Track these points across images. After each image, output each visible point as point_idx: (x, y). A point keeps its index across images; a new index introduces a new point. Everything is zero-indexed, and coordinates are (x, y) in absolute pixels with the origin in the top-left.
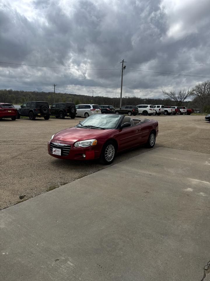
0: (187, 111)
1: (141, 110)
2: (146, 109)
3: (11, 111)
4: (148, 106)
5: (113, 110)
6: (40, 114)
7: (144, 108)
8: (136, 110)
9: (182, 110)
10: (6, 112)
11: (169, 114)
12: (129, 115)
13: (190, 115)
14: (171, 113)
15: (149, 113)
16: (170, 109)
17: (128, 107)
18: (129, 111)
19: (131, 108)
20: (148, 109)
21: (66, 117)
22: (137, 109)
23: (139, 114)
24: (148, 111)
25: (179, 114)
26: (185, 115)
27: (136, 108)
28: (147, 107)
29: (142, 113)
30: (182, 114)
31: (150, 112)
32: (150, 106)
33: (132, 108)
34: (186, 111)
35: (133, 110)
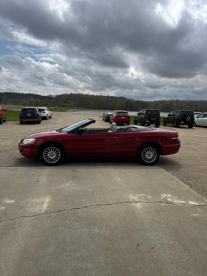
3: (124, 118)
6: (148, 121)
10: (120, 118)
21: (181, 126)
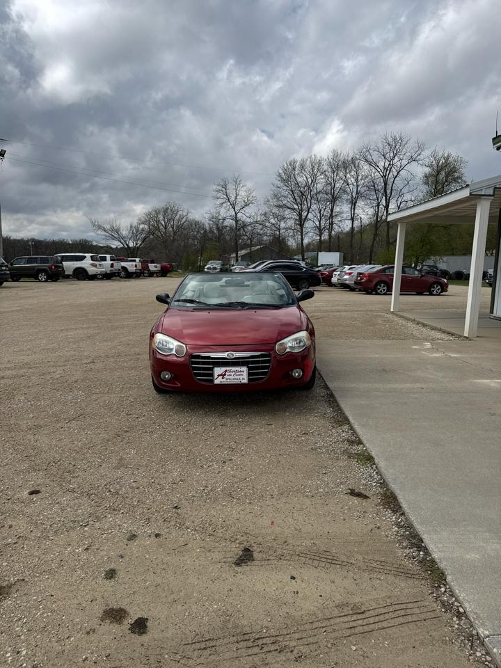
0: (161, 267)
1: (69, 266)
2: (81, 264)
4: (85, 257)
5: (4, 268)
7: (76, 261)
8: (59, 267)
9: (152, 267)
11: (129, 275)
12: (40, 281)
13: (165, 276)
14: (135, 273)
15: (90, 273)
16: (132, 265)
17: (36, 258)
18: (40, 271)
19: (44, 261)
20: (87, 263)
22: (60, 265)
23: (67, 277)
24: (88, 269)
25: (146, 275)
26: (157, 276)
27: (57, 262)
28: (82, 258)
29: (72, 273)
30: (151, 274)
31: (92, 270)
32: (92, 257)
33: (48, 263)
34: (159, 269)
35: (50, 268)
